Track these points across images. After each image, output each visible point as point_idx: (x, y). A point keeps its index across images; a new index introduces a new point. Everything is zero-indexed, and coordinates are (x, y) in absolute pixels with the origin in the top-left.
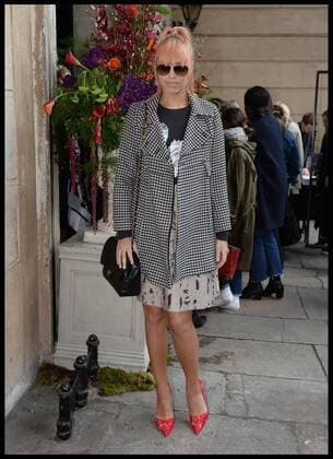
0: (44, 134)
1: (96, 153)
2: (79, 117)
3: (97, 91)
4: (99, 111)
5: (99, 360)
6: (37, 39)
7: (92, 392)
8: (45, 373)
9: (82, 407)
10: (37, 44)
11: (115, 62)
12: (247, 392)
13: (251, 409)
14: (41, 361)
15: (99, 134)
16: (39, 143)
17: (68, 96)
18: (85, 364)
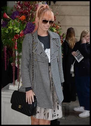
1: (15, 53)
2: (8, 39)
3: (16, 28)
4: (16, 36)
11: (23, 17)
15: (16, 46)
17: (4, 30)
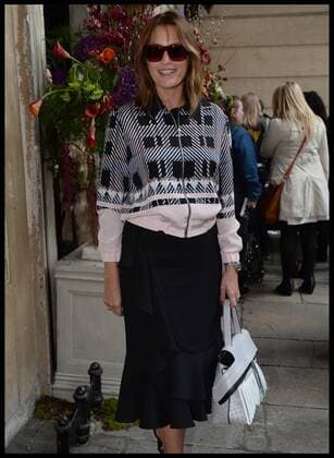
0: (33, 138)
3: (91, 87)
4: (93, 111)
5: (103, 391)
6: (20, 28)
7: (95, 426)
8: (43, 406)
9: (84, 442)
10: (20, 35)
11: (108, 53)
12: (269, 423)
13: (274, 442)
14: (38, 393)
16: (28, 148)
17: (58, 94)
18: (86, 395)
